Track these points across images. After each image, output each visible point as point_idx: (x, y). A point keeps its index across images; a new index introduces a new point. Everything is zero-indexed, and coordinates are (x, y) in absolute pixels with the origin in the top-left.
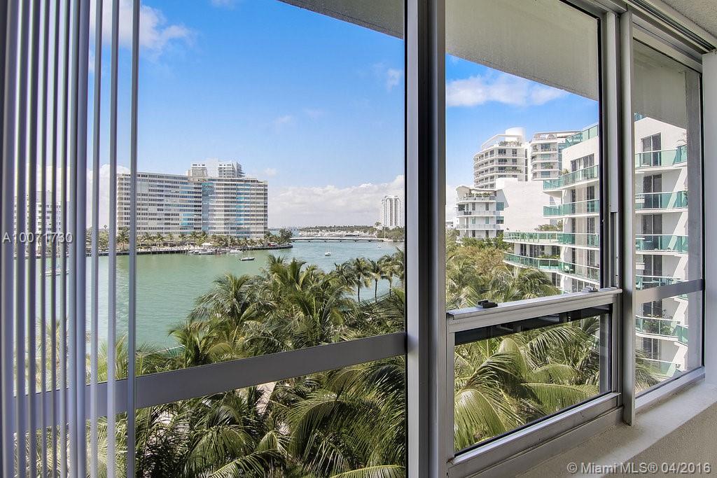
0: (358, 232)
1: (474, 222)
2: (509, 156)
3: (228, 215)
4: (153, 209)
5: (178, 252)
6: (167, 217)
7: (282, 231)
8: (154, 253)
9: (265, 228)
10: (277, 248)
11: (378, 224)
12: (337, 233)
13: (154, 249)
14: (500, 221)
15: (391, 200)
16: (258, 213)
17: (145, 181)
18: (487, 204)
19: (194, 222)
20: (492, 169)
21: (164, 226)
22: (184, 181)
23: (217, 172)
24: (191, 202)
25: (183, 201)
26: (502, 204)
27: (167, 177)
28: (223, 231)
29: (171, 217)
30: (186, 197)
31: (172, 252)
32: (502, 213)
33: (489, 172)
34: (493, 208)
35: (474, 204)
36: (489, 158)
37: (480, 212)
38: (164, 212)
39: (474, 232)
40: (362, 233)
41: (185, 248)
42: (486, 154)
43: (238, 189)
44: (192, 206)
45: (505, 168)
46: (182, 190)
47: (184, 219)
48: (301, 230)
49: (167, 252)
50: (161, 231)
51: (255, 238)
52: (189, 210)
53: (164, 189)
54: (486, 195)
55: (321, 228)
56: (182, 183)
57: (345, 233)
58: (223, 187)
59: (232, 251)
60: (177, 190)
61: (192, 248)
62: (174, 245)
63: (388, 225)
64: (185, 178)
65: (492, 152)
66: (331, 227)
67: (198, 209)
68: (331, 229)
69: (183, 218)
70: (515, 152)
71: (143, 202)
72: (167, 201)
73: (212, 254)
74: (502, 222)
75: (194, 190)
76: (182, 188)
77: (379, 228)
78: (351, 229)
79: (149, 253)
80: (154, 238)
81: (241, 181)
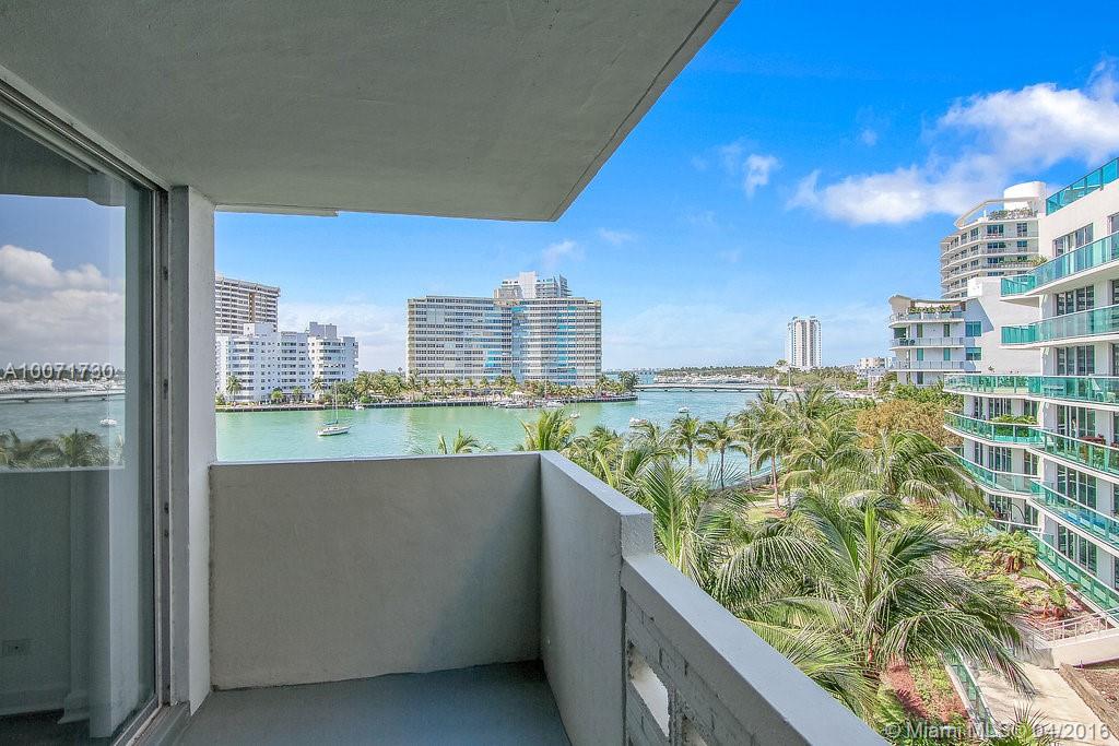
0: (748, 376)
1: (920, 358)
2: (1010, 236)
3: (547, 352)
4: (450, 346)
5: (480, 404)
6: (467, 356)
7: (622, 375)
8: (450, 405)
9: (597, 371)
10: (615, 401)
11: (781, 363)
12: (713, 378)
13: (452, 399)
14: (973, 355)
15: (803, 323)
16: (587, 349)
17: (440, 307)
18: (947, 325)
19: (501, 362)
20: (975, 263)
21: (463, 368)
22: (489, 306)
23: (534, 291)
24: (497, 334)
25: (487, 334)
26: (978, 326)
27: (468, 302)
28: (540, 374)
29: (472, 356)
30: (491, 328)
31: (473, 404)
32: (978, 342)
33: (969, 267)
34: (958, 332)
35: (920, 326)
36: (969, 243)
37: (933, 339)
38: (464, 349)
39: (920, 376)
40: (756, 379)
41: (489, 399)
42: (964, 237)
43: (560, 315)
44: (498, 340)
45: (1002, 259)
46: (486, 318)
47: (490, 359)
48: (658, 373)
49: (465, 404)
50: (460, 375)
51: (582, 385)
52: (495, 346)
53: (463, 317)
54: (944, 310)
55: (690, 371)
56: (486, 309)
57: (726, 378)
58: (539, 312)
59: (549, 404)
60: (480, 318)
61: (498, 398)
62: (476, 395)
63: (799, 364)
64: (491, 302)
65: (974, 232)
66: (704, 369)
67: (507, 343)
68: (705, 372)
69: (487, 356)
70: (1022, 228)
71: (439, 336)
72: (468, 334)
73: (522, 407)
74: (978, 356)
75: (501, 318)
76: (488, 315)
77: (784, 369)
78: (738, 371)
79: (444, 405)
80: (451, 384)
81: (565, 302)
